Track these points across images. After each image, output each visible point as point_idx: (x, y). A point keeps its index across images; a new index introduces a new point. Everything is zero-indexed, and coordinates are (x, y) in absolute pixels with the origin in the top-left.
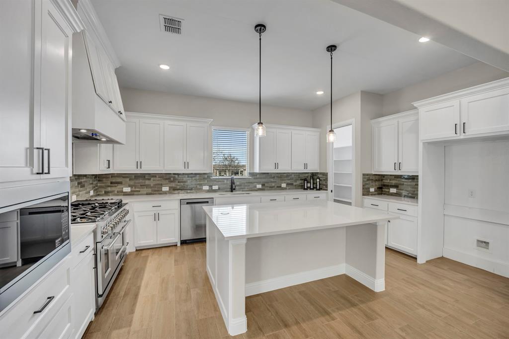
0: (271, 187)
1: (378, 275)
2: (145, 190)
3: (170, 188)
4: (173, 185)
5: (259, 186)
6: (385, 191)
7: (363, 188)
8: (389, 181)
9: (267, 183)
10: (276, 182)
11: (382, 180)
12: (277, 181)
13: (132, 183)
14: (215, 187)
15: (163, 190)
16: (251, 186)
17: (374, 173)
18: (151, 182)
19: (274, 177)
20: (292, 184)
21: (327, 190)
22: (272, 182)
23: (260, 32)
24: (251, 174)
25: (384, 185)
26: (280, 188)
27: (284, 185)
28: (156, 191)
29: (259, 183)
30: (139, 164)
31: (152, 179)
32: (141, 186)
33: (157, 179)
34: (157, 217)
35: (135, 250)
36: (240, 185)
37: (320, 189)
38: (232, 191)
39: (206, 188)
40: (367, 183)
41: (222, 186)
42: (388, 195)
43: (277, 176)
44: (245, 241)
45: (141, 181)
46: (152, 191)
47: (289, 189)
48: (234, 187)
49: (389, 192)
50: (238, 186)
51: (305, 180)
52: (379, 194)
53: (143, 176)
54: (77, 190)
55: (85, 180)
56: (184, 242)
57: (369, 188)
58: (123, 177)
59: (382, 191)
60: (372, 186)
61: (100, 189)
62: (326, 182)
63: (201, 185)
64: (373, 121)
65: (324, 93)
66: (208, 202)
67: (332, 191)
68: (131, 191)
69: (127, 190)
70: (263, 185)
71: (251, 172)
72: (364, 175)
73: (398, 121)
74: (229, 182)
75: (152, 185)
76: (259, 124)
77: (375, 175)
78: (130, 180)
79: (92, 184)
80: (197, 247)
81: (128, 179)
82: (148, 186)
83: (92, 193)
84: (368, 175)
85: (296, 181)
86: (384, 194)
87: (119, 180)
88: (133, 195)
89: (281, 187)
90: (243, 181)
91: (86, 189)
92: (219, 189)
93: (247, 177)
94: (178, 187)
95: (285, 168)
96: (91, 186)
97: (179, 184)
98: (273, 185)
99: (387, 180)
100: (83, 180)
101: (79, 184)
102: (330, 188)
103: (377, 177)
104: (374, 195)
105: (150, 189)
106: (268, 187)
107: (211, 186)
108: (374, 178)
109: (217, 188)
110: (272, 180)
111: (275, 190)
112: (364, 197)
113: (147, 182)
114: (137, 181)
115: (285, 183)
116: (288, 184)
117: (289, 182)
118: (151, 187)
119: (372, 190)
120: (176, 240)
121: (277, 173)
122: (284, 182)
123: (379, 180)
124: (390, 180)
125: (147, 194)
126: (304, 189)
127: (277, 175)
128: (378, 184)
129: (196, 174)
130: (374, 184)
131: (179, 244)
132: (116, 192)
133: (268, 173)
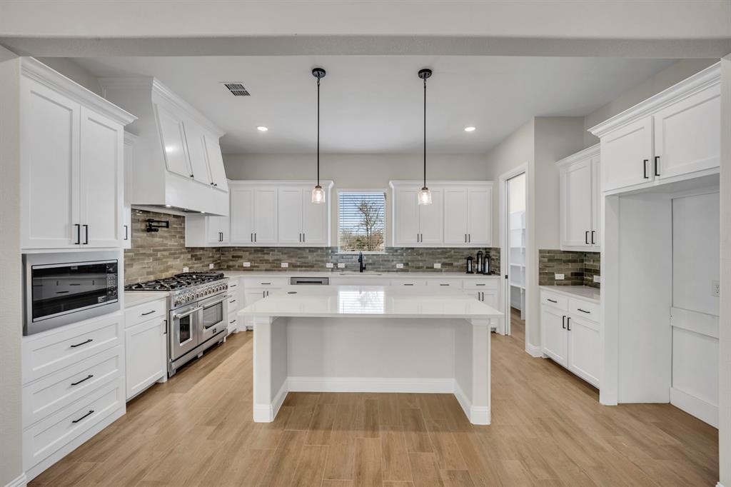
0: (419, 268)
2: (264, 266)
3: (289, 264)
4: (293, 261)
5: (400, 266)
6: (587, 280)
7: (540, 274)
8: (592, 263)
9: (413, 261)
10: (425, 261)
11: (582, 261)
12: (427, 259)
13: (251, 257)
14: (341, 265)
15: (282, 266)
16: (389, 265)
17: (562, 250)
18: (270, 257)
19: (422, 254)
20: (451, 265)
21: (499, 275)
22: (418, 261)
23: (319, 77)
24: (389, 249)
25: (587, 270)
26: (431, 269)
27: (438, 266)
28: (275, 267)
29: (401, 261)
30: (253, 237)
31: (271, 253)
32: (261, 261)
33: (276, 253)
35: (245, 330)
36: (373, 264)
37: (489, 274)
38: (361, 271)
39: (330, 265)
40: (550, 264)
41: (348, 264)
42: (591, 286)
43: (427, 254)
45: (260, 255)
46: (271, 266)
47: (446, 271)
48: (364, 266)
49: (592, 281)
50: (370, 264)
51: (470, 258)
52: (574, 284)
53: (262, 250)
54: (190, 262)
55: (201, 253)
57: (553, 274)
58: (244, 251)
59: (583, 279)
60: (560, 272)
61: (223, 263)
62: (499, 263)
63: (325, 262)
65: (476, 128)
66: (321, 282)
67: (507, 277)
68: (251, 266)
69: (247, 264)
70: (406, 264)
71: (389, 246)
72: (541, 251)
73: (591, 161)
75: (271, 261)
76: (316, 187)
77: (564, 252)
78: (250, 254)
79: (213, 257)
81: (247, 253)
82: (267, 261)
83: (212, 266)
84: (549, 252)
85: (456, 261)
86: (586, 285)
87: (239, 253)
88: (252, 270)
89: (433, 268)
90: (377, 259)
91: (204, 262)
92: (346, 267)
93: (384, 253)
94: (298, 264)
95: (432, 240)
96: (211, 259)
97: (300, 260)
98: (421, 264)
99: (590, 261)
100: (198, 253)
101: (192, 256)
102: (503, 273)
103: (570, 257)
104: (564, 285)
105: (269, 265)
106: (413, 267)
107: (336, 264)
108: (564, 257)
109: (344, 267)
110: (419, 258)
111: (424, 271)
112: (541, 287)
113: (266, 257)
114: (256, 256)
115: (439, 262)
116: (444, 265)
117: (447, 261)
118: (270, 263)
119: (559, 277)
121: (427, 249)
122: (437, 260)
123: (573, 261)
124: (593, 261)
125: (266, 270)
126: (468, 272)
127: (427, 251)
128: (573, 268)
130: (563, 267)
132: (237, 267)
133: (413, 248)
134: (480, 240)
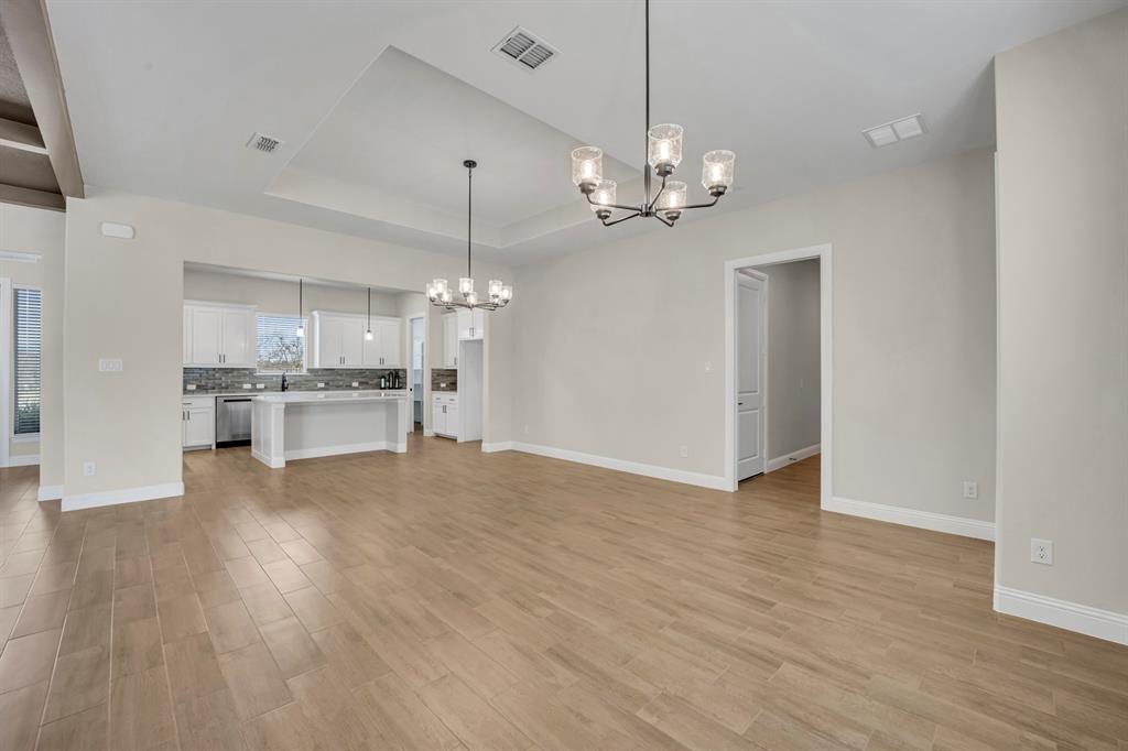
0: (337, 386)
1: (399, 440)
4: (202, 383)
5: (322, 385)
7: (433, 384)
9: (332, 381)
10: (344, 380)
12: (346, 379)
14: (260, 386)
15: (188, 389)
16: (310, 385)
17: (444, 369)
19: (341, 374)
20: (367, 383)
21: (406, 389)
22: (338, 380)
24: (310, 370)
27: (355, 384)
29: (320, 381)
34: (186, 416)
36: (294, 384)
37: (398, 388)
38: (283, 390)
39: (248, 386)
40: (438, 378)
41: (269, 385)
44: (283, 406)
47: (362, 388)
48: (286, 386)
49: (455, 385)
50: (292, 384)
51: (383, 377)
52: (447, 390)
56: (220, 445)
57: (440, 384)
60: (443, 382)
62: (406, 381)
63: (242, 383)
64: (444, 316)
67: (411, 390)
70: (326, 384)
71: (310, 367)
72: (432, 370)
74: (280, 380)
80: (240, 451)
84: (436, 370)
85: (372, 379)
89: (350, 386)
90: (300, 379)
92: (266, 388)
93: (305, 374)
94: (209, 386)
97: (210, 381)
98: (341, 383)
102: (409, 384)
103: (450, 373)
106: (333, 386)
107: (254, 385)
109: (263, 387)
110: (339, 378)
111: (343, 389)
112: (433, 391)
115: (357, 381)
116: (361, 383)
117: (363, 380)
119: (443, 385)
120: (210, 441)
122: (356, 379)
123: (447, 375)
124: (456, 375)
126: (381, 389)
127: (346, 372)
128: (446, 379)
129: (233, 369)
130: (444, 379)
131: (214, 447)
133: (333, 370)
134: (392, 363)
